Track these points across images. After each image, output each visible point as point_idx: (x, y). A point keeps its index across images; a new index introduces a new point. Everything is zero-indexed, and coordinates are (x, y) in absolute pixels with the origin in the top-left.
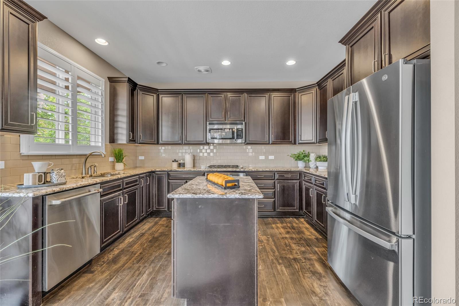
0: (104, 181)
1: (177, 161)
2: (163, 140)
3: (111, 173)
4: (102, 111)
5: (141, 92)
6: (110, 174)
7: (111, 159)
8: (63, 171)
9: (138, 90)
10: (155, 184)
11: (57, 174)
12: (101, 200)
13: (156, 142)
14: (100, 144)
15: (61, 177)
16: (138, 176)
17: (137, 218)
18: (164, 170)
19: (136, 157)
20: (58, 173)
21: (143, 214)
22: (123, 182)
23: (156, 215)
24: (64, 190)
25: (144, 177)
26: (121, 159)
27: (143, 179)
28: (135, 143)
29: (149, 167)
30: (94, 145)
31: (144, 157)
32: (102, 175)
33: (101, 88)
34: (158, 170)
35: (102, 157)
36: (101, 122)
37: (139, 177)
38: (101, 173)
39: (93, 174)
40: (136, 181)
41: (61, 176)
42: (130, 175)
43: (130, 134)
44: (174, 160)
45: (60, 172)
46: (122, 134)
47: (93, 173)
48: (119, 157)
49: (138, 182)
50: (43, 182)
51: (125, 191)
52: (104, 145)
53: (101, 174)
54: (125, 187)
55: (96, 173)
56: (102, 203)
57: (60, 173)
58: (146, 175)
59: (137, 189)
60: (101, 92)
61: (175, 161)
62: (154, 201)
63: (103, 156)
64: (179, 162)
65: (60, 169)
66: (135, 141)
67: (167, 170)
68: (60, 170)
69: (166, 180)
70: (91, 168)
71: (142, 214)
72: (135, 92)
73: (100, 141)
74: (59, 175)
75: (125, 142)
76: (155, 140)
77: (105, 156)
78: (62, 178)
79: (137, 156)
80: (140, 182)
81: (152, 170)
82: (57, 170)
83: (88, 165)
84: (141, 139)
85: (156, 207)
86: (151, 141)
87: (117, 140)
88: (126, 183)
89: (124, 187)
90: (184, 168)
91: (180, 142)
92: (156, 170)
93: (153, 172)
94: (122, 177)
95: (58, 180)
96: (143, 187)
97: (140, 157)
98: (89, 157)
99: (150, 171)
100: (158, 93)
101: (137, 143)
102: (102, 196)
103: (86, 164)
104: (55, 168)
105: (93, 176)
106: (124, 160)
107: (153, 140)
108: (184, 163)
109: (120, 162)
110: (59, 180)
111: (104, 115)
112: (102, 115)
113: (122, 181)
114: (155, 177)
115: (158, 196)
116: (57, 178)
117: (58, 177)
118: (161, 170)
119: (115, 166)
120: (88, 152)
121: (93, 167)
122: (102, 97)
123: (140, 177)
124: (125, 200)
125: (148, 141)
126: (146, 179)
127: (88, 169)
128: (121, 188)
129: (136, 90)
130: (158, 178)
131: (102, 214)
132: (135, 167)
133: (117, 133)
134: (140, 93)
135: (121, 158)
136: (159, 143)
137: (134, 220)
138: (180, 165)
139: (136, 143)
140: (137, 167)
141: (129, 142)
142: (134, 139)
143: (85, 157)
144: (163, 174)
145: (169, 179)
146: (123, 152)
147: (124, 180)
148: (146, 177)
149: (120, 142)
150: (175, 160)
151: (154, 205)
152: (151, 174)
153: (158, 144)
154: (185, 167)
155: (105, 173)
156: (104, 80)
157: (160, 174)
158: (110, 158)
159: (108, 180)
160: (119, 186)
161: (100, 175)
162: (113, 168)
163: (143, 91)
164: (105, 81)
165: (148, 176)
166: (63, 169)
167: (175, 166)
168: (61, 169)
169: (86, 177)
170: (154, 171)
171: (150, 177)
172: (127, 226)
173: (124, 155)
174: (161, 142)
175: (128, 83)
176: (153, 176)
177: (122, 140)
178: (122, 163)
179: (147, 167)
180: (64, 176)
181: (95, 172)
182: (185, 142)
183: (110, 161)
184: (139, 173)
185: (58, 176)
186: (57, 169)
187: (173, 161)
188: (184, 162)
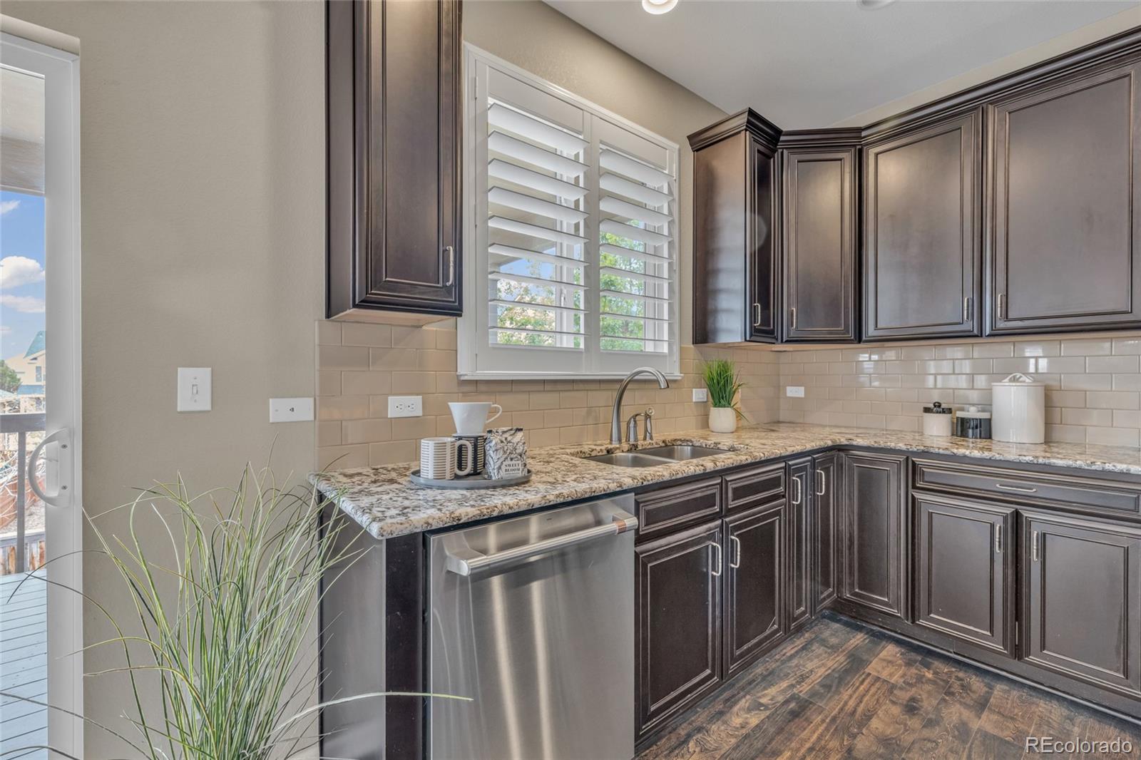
0: (651, 482)
1: (950, 411)
2: (879, 326)
3: (692, 442)
4: (671, 244)
5: (795, 158)
6: (691, 444)
7: (700, 394)
8: (520, 435)
9: (782, 153)
10: (851, 499)
11: (499, 446)
12: (637, 555)
13: (851, 335)
14: (665, 349)
15: (512, 459)
16: (783, 465)
17: (776, 626)
18: (892, 445)
19: (779, 388)
20: (502, 442)
21: (803, 609)
22: (723, 487)
23: (854, 614)
24: (495, 514)
25: (804, 469)
26: (727, 393)
27: (800, 477)
28: (773, 341)
29: (824, 426)
30: (653, 351)
31: (803, 388)
32: (666, 446)
33: (669, 172)
34: (859, 442)
35: (661, 389)
36: (667, 277)
37: (785, 468)
38: (663, 438)
39: (640, 443)
40: (774, 483)
41: (512, 456)
42: (749, 461)
43: (753, 309)
44: (932, 406)
45: (509, 439)
46: (728, 311)
47: (641, 437)
48: (720, 391)
49: (782, 489)
50: (469, 469)
51: (731, 522)
52: (676, 348)
53: (664, 442)
54: (732, 504)
55: (651, 438)
56: (645, 566)
57: (510, 442)
58: (814, 459)
59: (778, 513)
60: (669, 185)
61: (938, 408)
62: (846, 561)
63: (663, 385)
64: (960, 414)
65: (511, 430)
66: (770, 333)
67: (902, 446)
68: (513, 432)
69: (899, 488)
70: (635, 421)
71: (798, 608)
72: (774, 164)
73: (666, 337)
74: (505, 452)
75: (737, 338)
76: (846, 326)
77: (668, 387)
78: (513, 462)
79: (779, 386)
80: (791, 486)
81: (838, 442)
82: (504, 432)
83: (627, 413)
84: (794, 326)
85: (852, 585)
86: (831, 332)
87: (715, 332)
88: (735, 490)
89: (727, 505)
90: (985, 443)
91: (967, 326)
92: (855, 443)
93: (839, 450)
94: (717, 469)
95: (500, 468)
96: (800, 506)
97: (789, 389)
98: (629, 387)
99: (830, 443)
100: (858, 147)
101: (780, 340)
102: (640, 540)
103: (622, 408)
104: (500, 427)
105: (640, 448)
106: (737, 398)
107: (839, 325)
108: (989, 420)
109: (724, 406)
110: (503, 467)
111: (675, 257)
112: (670, 256)
113: (719, 481)
114: (851, 469)
115: (861, 546)
116: (500, 462)
117: (502, 459)
118: (876, 445)
119: (710, 416)
120: (623, 373)
121: (640, 419)
122: (671, 198)
123: (790, 466)
124: (729, 557)
125: (821, 330)
126: (813, 474)
127: (629, 423)
128: (717, 509)
129: (776, 155)
130: (861, 476)
131: (645, 606)
132: (775, 422)
133: (716, 311)
134: (791, 159)
135: (728, 390)
136: (864, 338)
137: (768, 632)
138: (962, 428)
139: (777, 339)
140: (779, 422)
141: (751, 335)
142: (769, 326)
143: (618, 386)
144: (883, 462)
145: (914, 487)
146: (734, 371)
147: (728, 479)
148: (814, 468)
149: (724, 339)
150: (937, 405)
151: (846, 580)
152: (834, 455)
153: (860, 341)
154: (993, 437)
155: (675, 440)
156: (677, 146)
157: (872, 461)
158: (694, 390)
159: (665, 479)
160: (708, 501)
161: (661, 447)
162: (705, 423)
163: (800, 153)
164: (680, 150)
165: (821, 463)
166: (521, 430)
167: (937, 432)
168: (515, 428)
169: (618, 451)
170: (846, 445)
171: (827, 470)
172: (741, 656)
173: (736, 381)
174: (870, 330)
175: (748, 132)
176: (840, 466)
177: (729, 331)
178: (729, 409)
179: (813, 425)
180: (521, 456)
181: (648, 434)
182: (1001, 324)
183: (694, 401)
184: (788, 453)
185: (502, 452)
186: (505, 429)
187: (927, 410)
188: (985, 416)
